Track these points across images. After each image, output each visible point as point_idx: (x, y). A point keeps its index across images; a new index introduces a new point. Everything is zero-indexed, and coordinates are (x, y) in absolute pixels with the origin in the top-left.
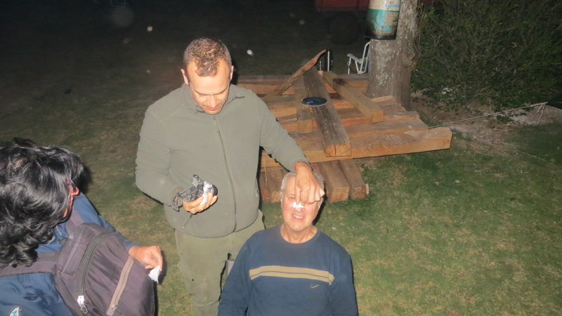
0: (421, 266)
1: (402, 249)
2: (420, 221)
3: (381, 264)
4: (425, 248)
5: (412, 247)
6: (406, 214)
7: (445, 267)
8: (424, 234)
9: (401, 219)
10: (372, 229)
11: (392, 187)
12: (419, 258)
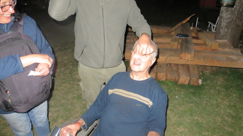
0: (222, 126)
1: (213, 115)
2: (228, 104)
3: (197, 119)
4: (227, 118)
5: (219, 116)
6: (220, 99)
7: (237, 131)
8: (228, 111)
9: (217, 100)
10: (198, 102)
11: (216, 85)
12: (222, 122)
